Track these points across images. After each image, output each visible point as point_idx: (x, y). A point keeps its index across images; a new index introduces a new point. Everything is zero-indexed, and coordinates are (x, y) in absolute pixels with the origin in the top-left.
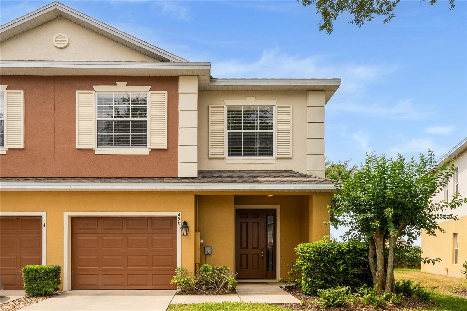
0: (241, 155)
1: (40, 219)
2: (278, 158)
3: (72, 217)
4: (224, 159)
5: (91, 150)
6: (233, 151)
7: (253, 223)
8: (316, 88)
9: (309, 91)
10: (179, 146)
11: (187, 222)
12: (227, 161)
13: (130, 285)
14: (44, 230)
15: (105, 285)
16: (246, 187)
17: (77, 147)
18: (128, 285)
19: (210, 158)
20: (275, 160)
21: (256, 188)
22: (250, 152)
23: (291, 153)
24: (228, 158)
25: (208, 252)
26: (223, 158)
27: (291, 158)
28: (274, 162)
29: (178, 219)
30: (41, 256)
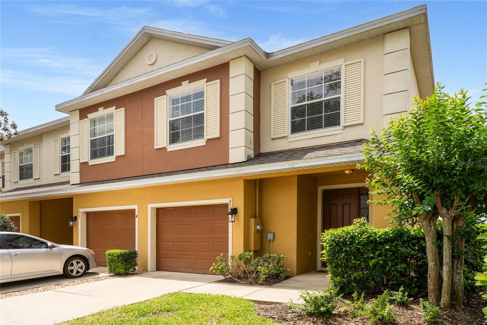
0: (305, 130)
1: (133, 211)
2: (345, 127)
3: (157, 208)
4: (287, 138)
5: (165, 148)
6: (296, 128)
7: (343, 205)
8: (394, 27)
9: (386, 35)
10: (230, 132)
11: (237, 209)
12: (290, 140)
13: (197, 269)
14: (137, 219)
15: (179, 268)
16: (285, 166)
17: (156, 147)
18: (195, 269)
19: (273, 139)
20: (343, 129)
21: (296, 166)
22: (315, 125)
23: (362, 118)
24: (290, 136)
25: (270, 238)
26: (285, 137)
27: (362, 124)
28: (341, 132)
29: (229, 206)
30: (135, 241)
